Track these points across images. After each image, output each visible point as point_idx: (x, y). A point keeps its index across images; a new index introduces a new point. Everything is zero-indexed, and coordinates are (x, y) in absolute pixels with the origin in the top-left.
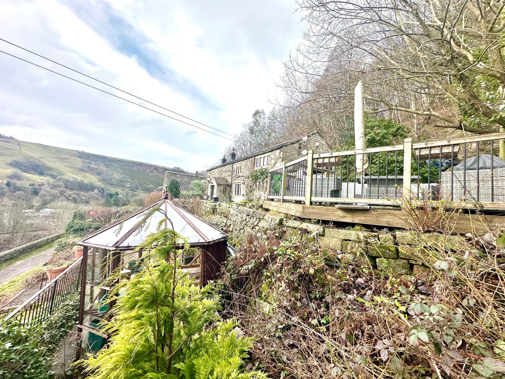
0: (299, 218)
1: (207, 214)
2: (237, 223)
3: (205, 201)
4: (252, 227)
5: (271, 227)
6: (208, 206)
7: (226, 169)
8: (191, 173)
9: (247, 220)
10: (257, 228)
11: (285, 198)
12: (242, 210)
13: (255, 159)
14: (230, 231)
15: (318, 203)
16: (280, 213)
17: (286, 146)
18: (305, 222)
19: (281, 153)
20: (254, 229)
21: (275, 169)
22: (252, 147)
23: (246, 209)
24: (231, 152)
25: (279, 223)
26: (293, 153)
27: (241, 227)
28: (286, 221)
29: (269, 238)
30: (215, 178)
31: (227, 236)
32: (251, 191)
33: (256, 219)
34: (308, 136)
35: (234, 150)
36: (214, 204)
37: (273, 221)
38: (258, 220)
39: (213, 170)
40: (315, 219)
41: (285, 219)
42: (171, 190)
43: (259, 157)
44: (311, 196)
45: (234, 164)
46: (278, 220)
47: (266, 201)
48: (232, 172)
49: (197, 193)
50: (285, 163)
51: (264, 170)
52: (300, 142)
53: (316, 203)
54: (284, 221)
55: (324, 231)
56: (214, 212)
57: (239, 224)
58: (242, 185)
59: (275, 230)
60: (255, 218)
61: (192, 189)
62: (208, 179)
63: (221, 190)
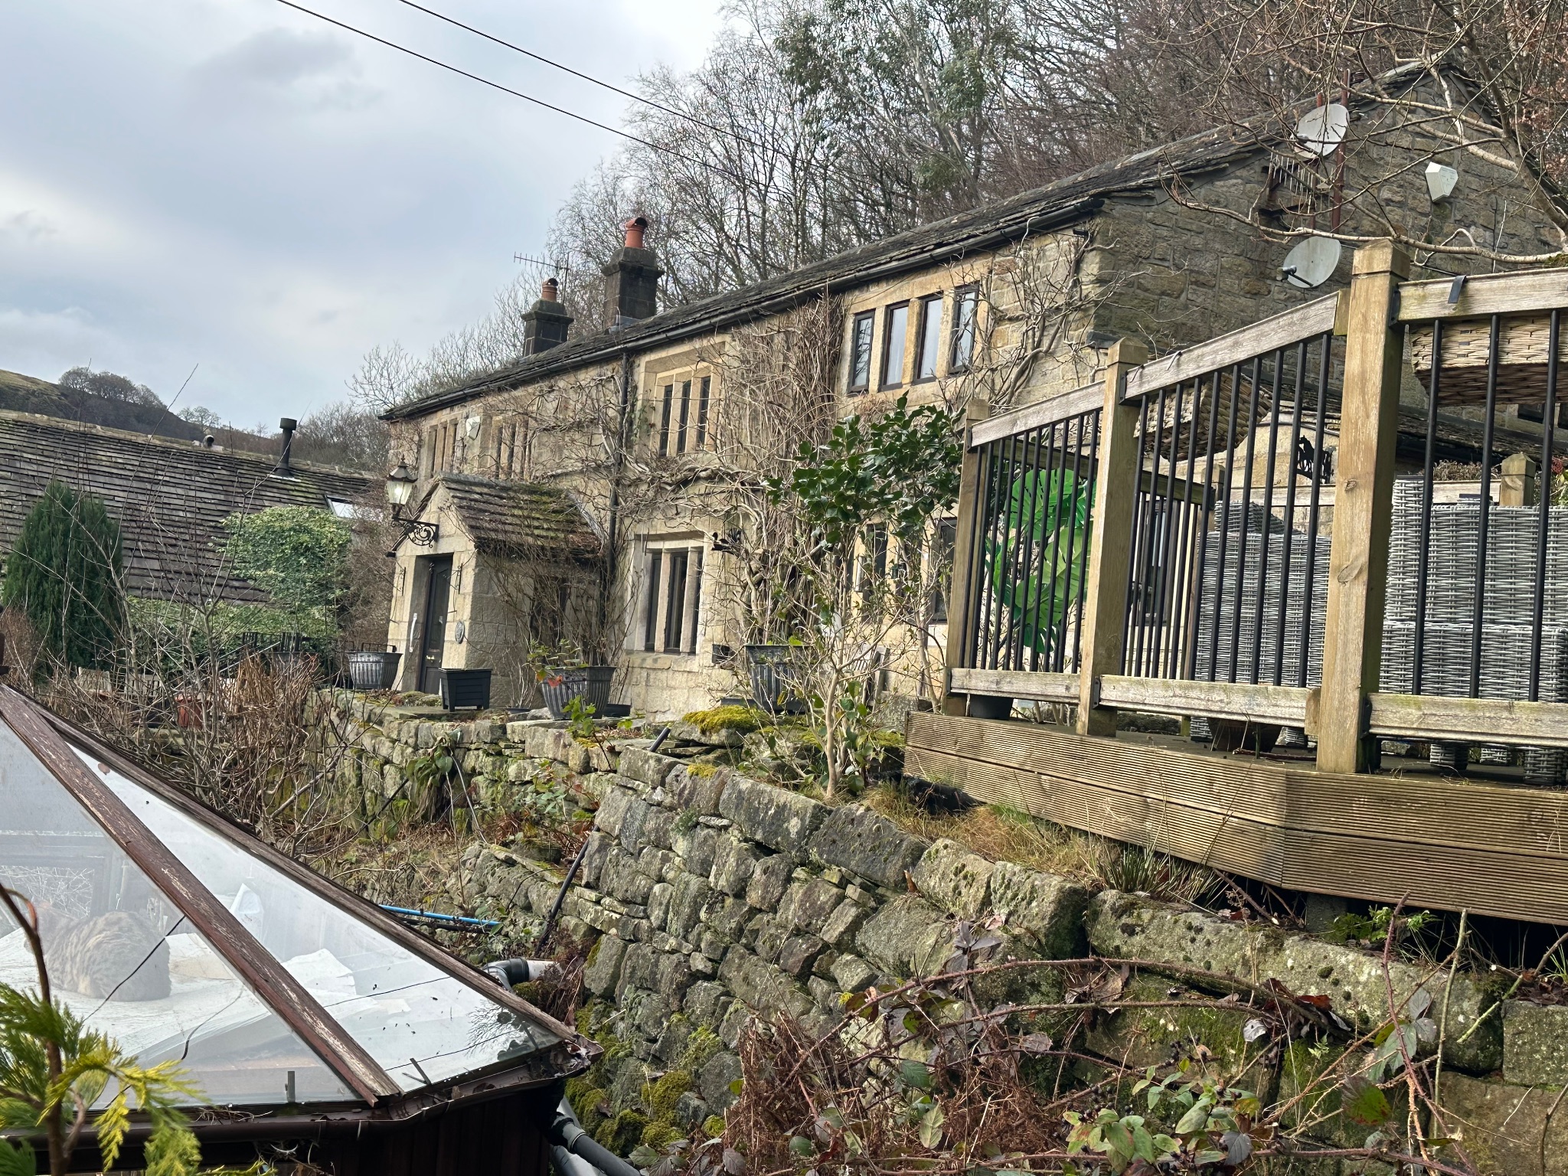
0: (1253, 886)
1: (378, 830)
2: (656, 914)
3: (357, 701)
4: (794, 962)
5: (982, 966)
6: (384, 750)
7: (563, 406)
8: (233, 438)
9: (754, 897)
10: (849, 973)
11: (1118, 691)
12: (703, 800)
13: (836, 319)
14: (586, 996)
15: (1435, 755)
16: (1066, 834)
17: (1140, 195)
18: (1309, 933)
19: (1092, 267)
20: (818, 986)
21: (1029, 420)
22: (814, 207)
23: (745, 784)
24: (616, 241)
25: (1053, 931)
26: (1207, 263)
27: (699, 963)
28: (1119, 912)
29: (951, 1078)
30: (459, 485)
31: (561, 1046)
32: (792, 621)
33: (843, 883)
34: (1357, 105)
35: (641, 224)
36: (443, 729)
37: (1001, 913)
38: (852, 891)
39: (445, 416)
40: (1409, 911)
41: (1110, 896)
42: (38, 594)
43: (876, 297)
44: (1369, 683)
45: (644, 360)
46: (1045, 905)
47: (937, 720)
48: (624, 437)
49: (289, 627)
50: (1125, 366)
51: (921, 424)
52: (1278, 160)
53: (1416, 748)
54: (1107, 918)
55: (1492, 1028)
56: (441, 805)
57: (675, 925)
58: (711, 558)
59: (1015, 994)
60: (833, 875)
61: (239, 587)
62: (399, 493)
63: (512, 606)
